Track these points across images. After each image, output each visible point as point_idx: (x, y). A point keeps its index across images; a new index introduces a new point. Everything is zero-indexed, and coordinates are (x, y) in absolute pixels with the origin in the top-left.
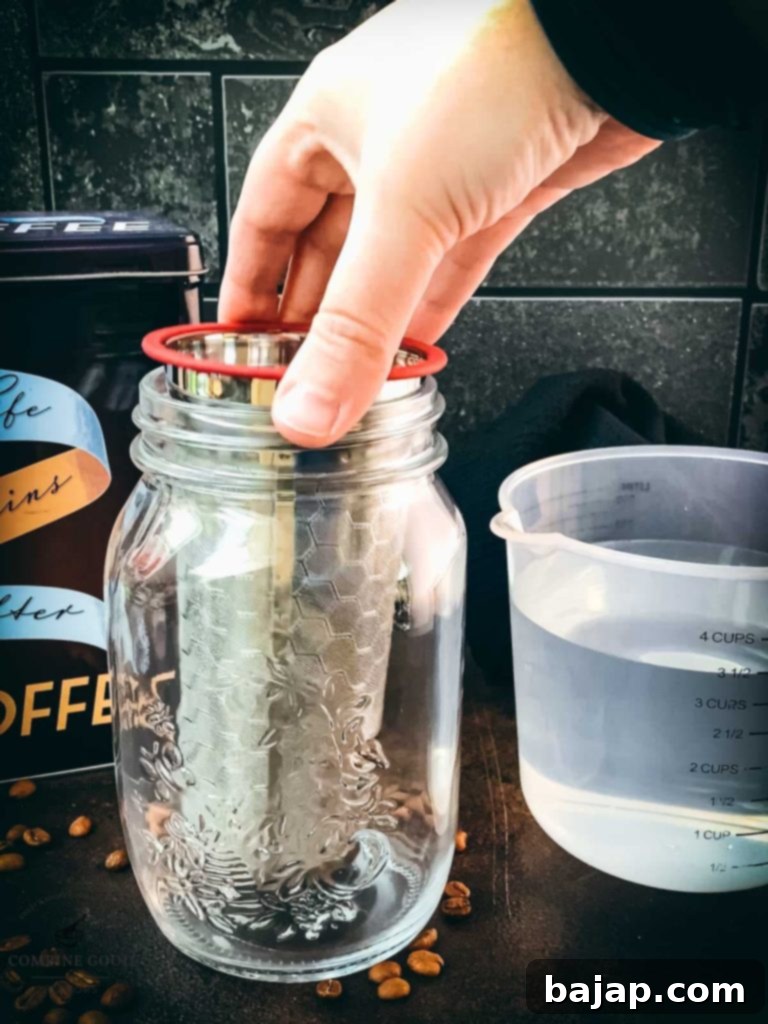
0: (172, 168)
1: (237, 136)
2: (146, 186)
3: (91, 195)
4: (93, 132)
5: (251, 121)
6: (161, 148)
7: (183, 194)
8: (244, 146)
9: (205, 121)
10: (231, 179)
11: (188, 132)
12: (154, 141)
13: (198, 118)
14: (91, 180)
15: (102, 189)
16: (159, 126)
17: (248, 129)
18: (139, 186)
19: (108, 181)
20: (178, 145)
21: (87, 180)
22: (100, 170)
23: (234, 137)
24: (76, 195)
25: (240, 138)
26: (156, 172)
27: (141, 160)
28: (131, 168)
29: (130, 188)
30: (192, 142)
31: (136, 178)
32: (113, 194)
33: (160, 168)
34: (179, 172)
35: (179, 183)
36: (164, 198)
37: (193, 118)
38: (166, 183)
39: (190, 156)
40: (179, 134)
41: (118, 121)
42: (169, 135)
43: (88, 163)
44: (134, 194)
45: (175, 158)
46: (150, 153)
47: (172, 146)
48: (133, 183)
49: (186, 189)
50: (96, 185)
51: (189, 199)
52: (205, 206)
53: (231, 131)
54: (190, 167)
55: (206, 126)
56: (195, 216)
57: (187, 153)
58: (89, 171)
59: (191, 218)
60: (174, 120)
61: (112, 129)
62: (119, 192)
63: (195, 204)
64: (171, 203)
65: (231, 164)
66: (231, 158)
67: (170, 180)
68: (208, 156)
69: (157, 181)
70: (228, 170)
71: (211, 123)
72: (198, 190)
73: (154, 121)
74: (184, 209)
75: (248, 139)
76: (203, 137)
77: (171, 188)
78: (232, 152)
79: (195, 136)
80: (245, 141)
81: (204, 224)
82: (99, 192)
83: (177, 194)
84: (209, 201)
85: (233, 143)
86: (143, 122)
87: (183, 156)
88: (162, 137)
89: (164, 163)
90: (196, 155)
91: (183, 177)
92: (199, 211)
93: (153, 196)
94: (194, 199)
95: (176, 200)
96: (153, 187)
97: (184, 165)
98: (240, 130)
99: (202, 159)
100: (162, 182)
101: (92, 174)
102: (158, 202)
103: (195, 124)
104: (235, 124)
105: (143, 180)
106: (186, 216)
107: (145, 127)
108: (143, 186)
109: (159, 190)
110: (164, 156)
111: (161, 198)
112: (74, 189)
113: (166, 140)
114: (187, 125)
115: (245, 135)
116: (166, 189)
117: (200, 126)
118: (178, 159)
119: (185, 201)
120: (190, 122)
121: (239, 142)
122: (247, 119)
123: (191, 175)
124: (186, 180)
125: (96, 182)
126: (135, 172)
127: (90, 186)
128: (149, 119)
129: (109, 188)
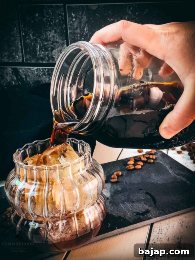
0: (53, 31)
1: (71, 22)
2: (47, 36)
3: (32, 39)
4: (32, 21)
5: (74, 17)
6: (50, 25)
7: (57, 38)
8: (73, 24)
9: (62, 18)
10: (70, 34)
11: (57, 21)
12: (48, 23)
13: (60, 17)
14: (32, 35)
15: (35, 37)
16: (50, 19)
17: (74, 20)
18: (45, 36)
19: (37, 35)
20: (55, 24)
21: (31, 35)
22: (34, 32)
23: (70, 22)
24: (28, 39)
25: (72, 22)
26: (49, 32)
27: (45, 29)
28: (43, 31)
29: (43, 37)
30: (59, 23)
31: (44, 34)
32: (38, 39)
33: (50, 31)
34: (55, 32)
35: (55, 35)
36: (52, 39)
37: (59, 17)
38: (52, 35)
39: (58, 28)
40: (55, 21)
41: (38, 18)
42: (52, 22)
43: (31, 30)
44: (44, 38)
45: (54, 28)
46: (47, 27)
47: (53, 24)
48: (43, 35)
49: (58, 37)
50: (33, 36)
51: (59, 39)
52: (63, 41)
53: (69, 20)
54: (58, 30)
55: (62, 19)
56: (60, 44)
57: (57, 27)
58: (31, 32)
59: (59, 45)
60: (54, 18)
61: (37, 20)
62: (39, 38)
63: (60, 41)
64: (53, 41)
65: (69, 30)
66: (69, 28)
67: (53, 34)
68: (63, 28)
69: (50, 35)
70: (69, 31)
71: (64, 18)
72: (61, 37)
73: (48, 18)
74: (57, 42)
75: (74, 22)
76: (61, 22)
77: (53, 37)
78: (70, 26)
79: (59, 22)
80: (73, 23)
81: (63, 47)
82: (34, 38)
83: (55, 38)
84: (64, 40)
85: (70, 24)
86: (45, 18)
87: (56, 27)
88: (50, 22)
89: (51, 30)
90: (60, 27)
91: (56, 33)
92: (61, 43)
93: (49, 39)
94: (60, 40)
95: (55, 40)
96: (49, 37)
97: (57, 30)
98: (71, 20)
99: (62, 28)
100: (51, 35)
101: (32, 33)
102: (50, 40)
103: (59, 18)
104: (70, 18)
105: (46, 34)
106: (58, 44)
107: (46, 19)
108: (46, 36)
109: (50, 37)
110: (51, 28)
111: (51, 39)
112: (27, 37)
113: (52, 23)
114: (57, 19)
115: (73, 21)
116: (52, 37)
117: (61, 19)
118: (55, 28)
119: (57, 40)
120: (58, 18)
121: (71, 23)
122: (73, 17)
123: (59, 33)
124: (57, 34)
125: (34, 35)
126: (44, 32)
127: (32, 36)
128: (47, 17)
129: (37, 37)
